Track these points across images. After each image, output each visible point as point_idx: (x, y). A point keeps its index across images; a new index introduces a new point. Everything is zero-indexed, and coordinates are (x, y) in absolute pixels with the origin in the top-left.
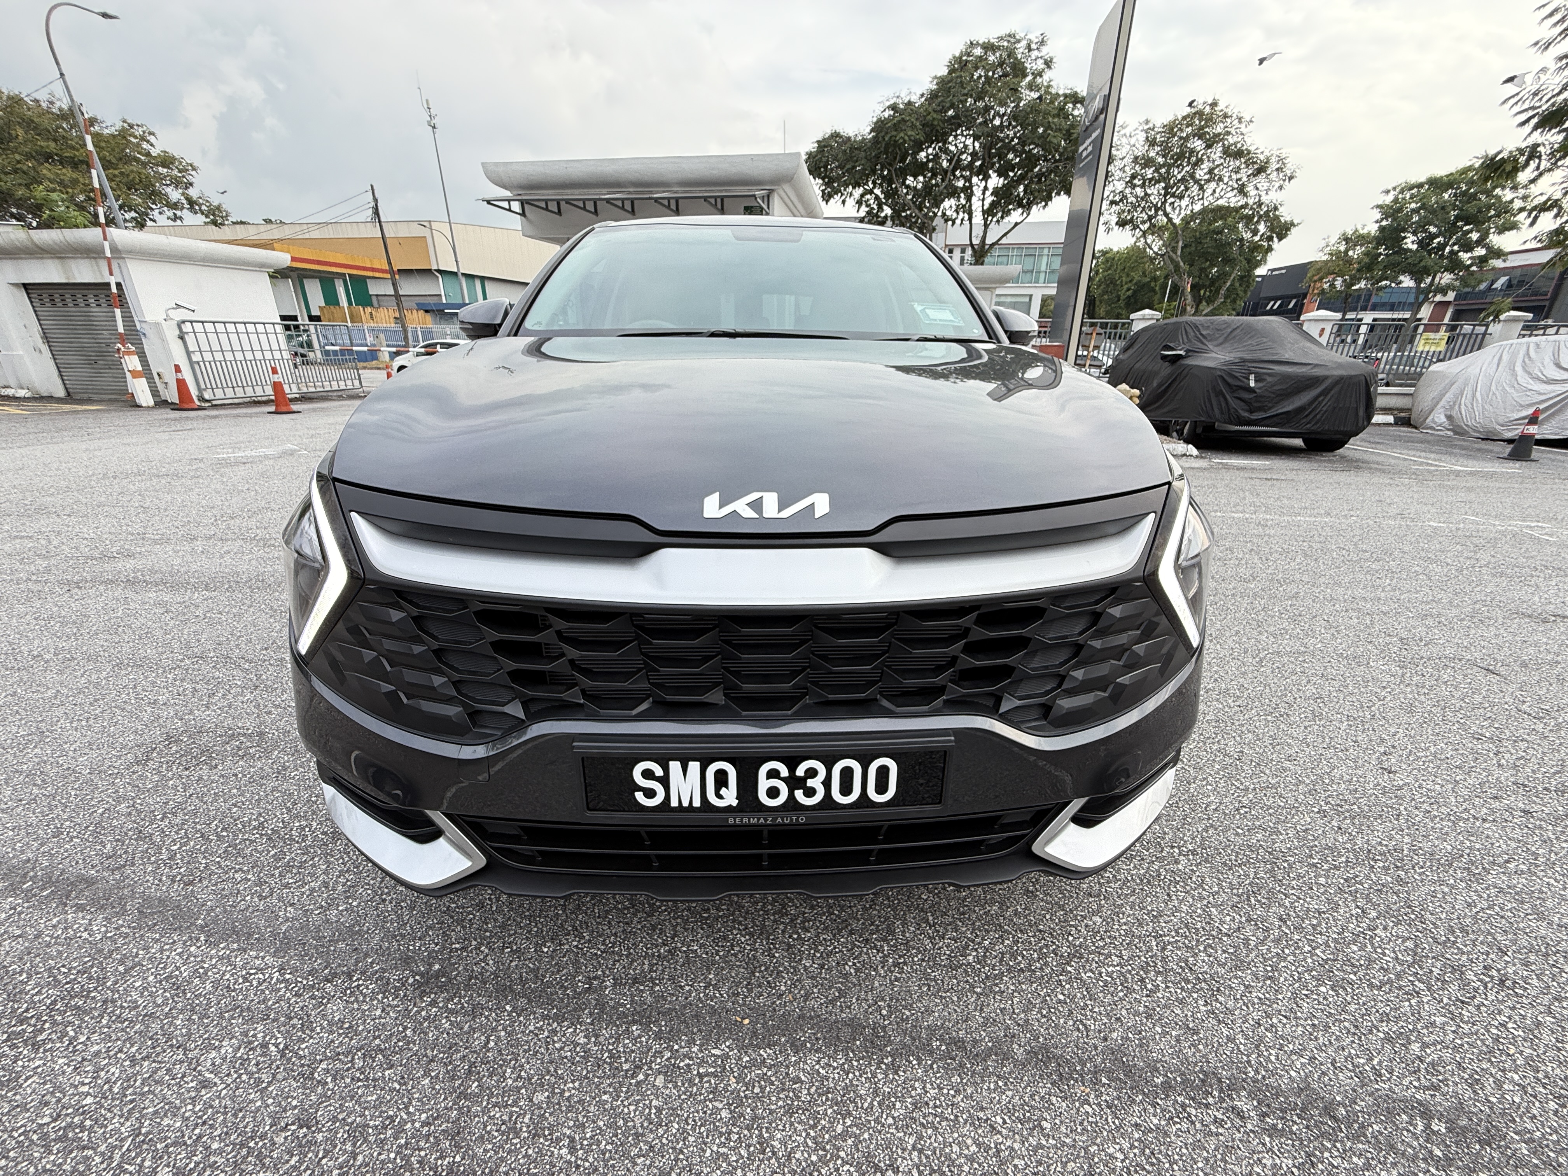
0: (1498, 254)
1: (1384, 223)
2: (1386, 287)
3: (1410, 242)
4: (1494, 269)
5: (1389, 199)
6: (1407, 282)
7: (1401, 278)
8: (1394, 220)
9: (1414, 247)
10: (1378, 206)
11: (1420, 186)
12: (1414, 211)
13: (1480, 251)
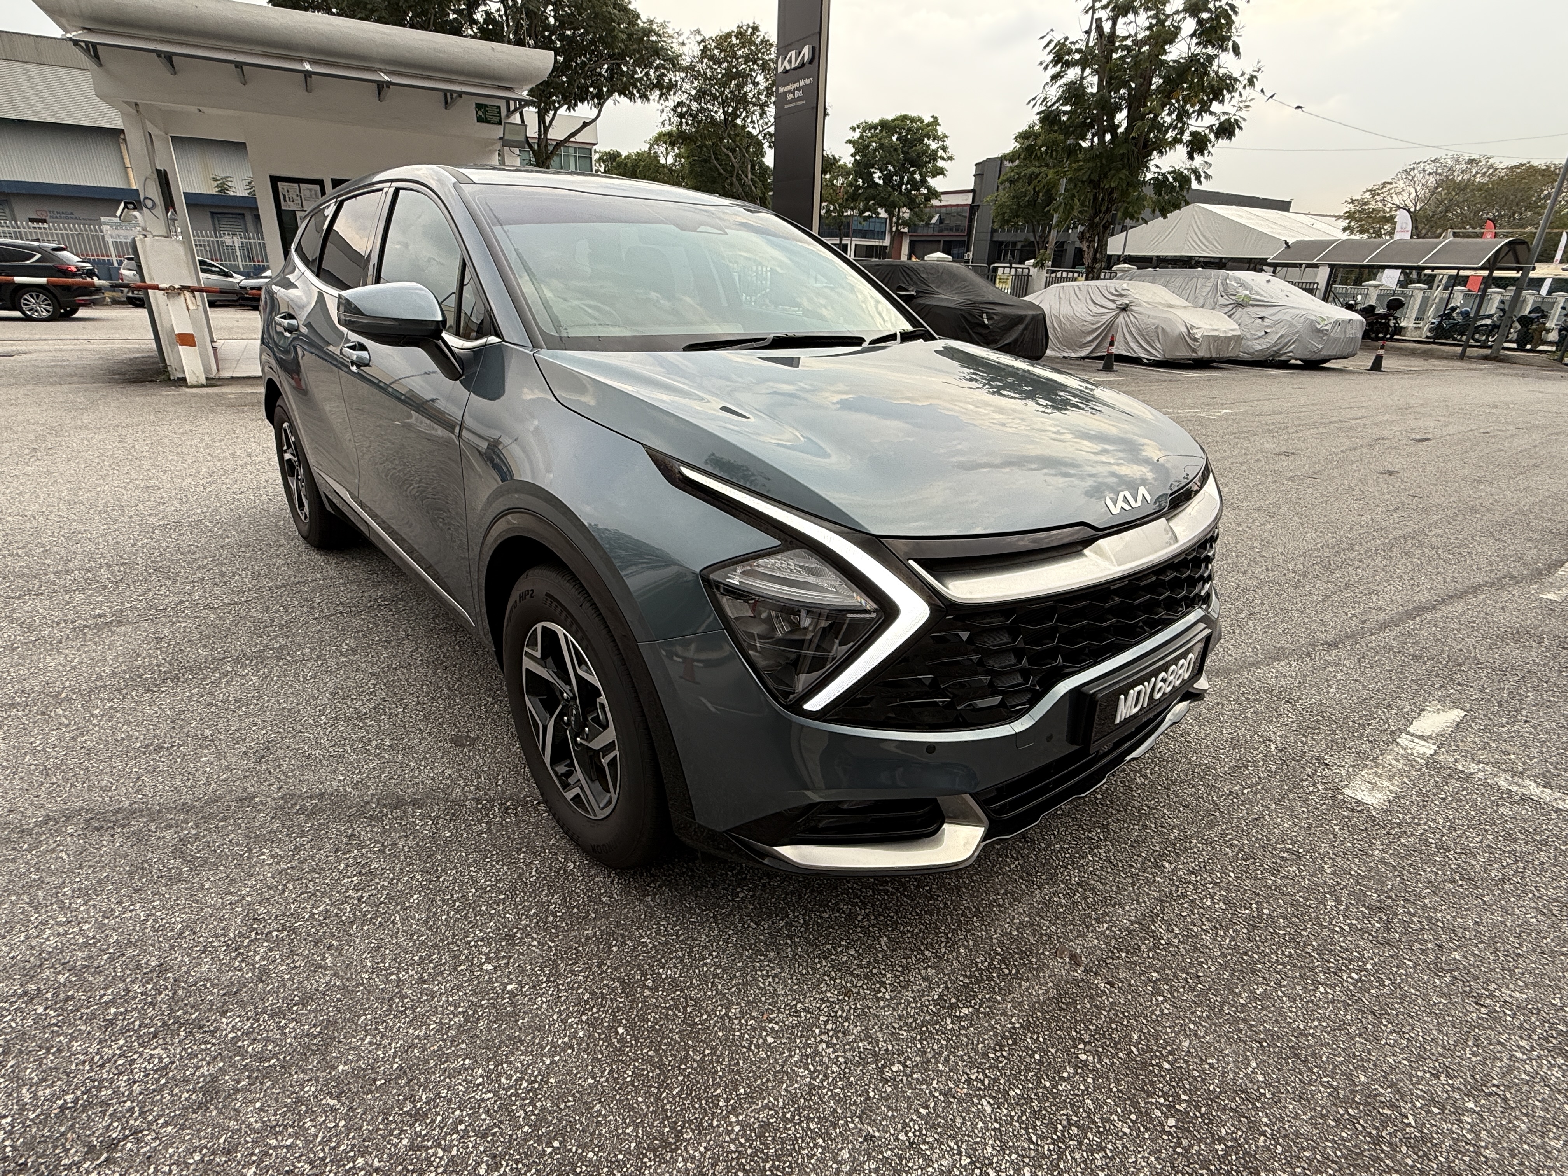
0: (935, 194)
1: (858, 157)
2: (869, 217)
3: (877, 177)
4: (932, 206)
5: (856, 135)
6: (883, 214)
7: (879, 210)
8: (864, 156)
9: (881, 182)
10: (849, 141)
11: (875, 127)
12: (875, 150)
13: (924, 191)
